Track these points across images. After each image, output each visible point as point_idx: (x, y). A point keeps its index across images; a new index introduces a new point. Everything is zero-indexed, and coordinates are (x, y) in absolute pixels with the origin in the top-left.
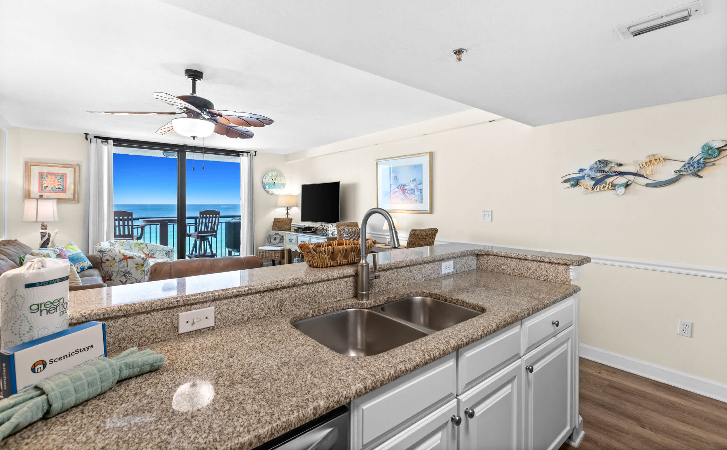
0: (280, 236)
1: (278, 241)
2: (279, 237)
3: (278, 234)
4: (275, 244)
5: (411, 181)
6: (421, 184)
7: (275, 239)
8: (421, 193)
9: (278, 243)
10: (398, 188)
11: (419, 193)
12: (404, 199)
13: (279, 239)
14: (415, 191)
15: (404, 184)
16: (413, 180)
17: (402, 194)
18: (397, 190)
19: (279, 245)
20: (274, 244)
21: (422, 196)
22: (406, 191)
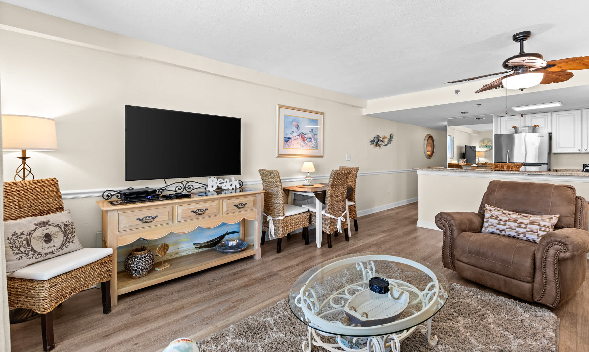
0: (58, 226)
1: (58, 240)
2: (57, 229)
3: (46, 223)
4: (52, 253)
5: (309, 131)
6: (316, 134)
7: (48, 238)
8: (317, 141)
9: (63, 245)
10: (299, 135)
11: (315, 141)
12: (304, 145)
13: (61, 235)
14: (313, 139)
15: (304, 133)
16: (311, 131)
17: (302, 141)
18: (298, 137)
19: (65, 250)
20: (46, 254)
21: (317, 144)
22: (306, 139)
